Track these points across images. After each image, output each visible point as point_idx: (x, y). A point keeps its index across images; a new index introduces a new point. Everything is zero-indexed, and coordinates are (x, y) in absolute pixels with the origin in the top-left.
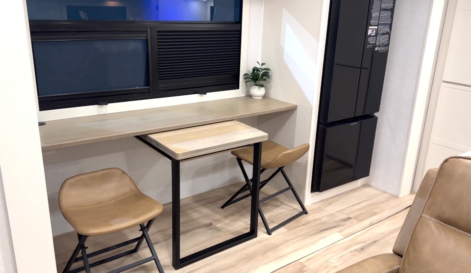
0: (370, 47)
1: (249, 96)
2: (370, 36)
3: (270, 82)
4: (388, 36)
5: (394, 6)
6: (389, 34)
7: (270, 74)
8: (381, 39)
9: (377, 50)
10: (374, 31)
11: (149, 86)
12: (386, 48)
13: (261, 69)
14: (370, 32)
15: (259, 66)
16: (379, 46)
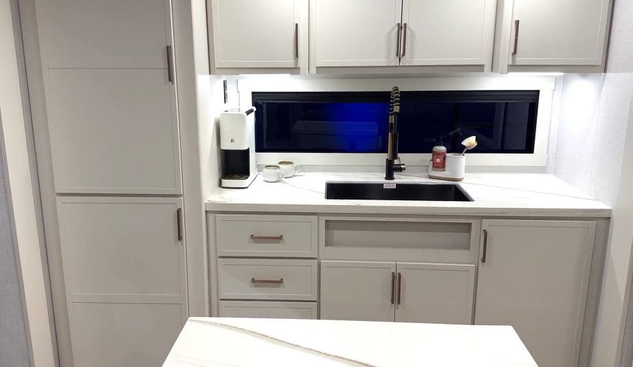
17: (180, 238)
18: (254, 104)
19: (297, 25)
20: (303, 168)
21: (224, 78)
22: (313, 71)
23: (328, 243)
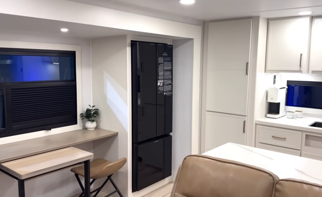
0: (160, 93)
1: (85, 129)
2: (159, 86)
3: (99, 118)
4: (171, 86)
5: (172, 68)
6: (171, 84)
7: (99, 113)
8: (167, 87)
9: (165, 95)
10: (162, 83)
11: (5, 127)
12: (171, 93)
13: (92, 109)
14: (159, 84)
15: (90, 108)
16: (166, 92)
17: (244, 132)
18: (288, 85)
19: (301, 55)
20: (306, 115)
21: (275, 74)
22: (310, 71)
23: (306, 145)
